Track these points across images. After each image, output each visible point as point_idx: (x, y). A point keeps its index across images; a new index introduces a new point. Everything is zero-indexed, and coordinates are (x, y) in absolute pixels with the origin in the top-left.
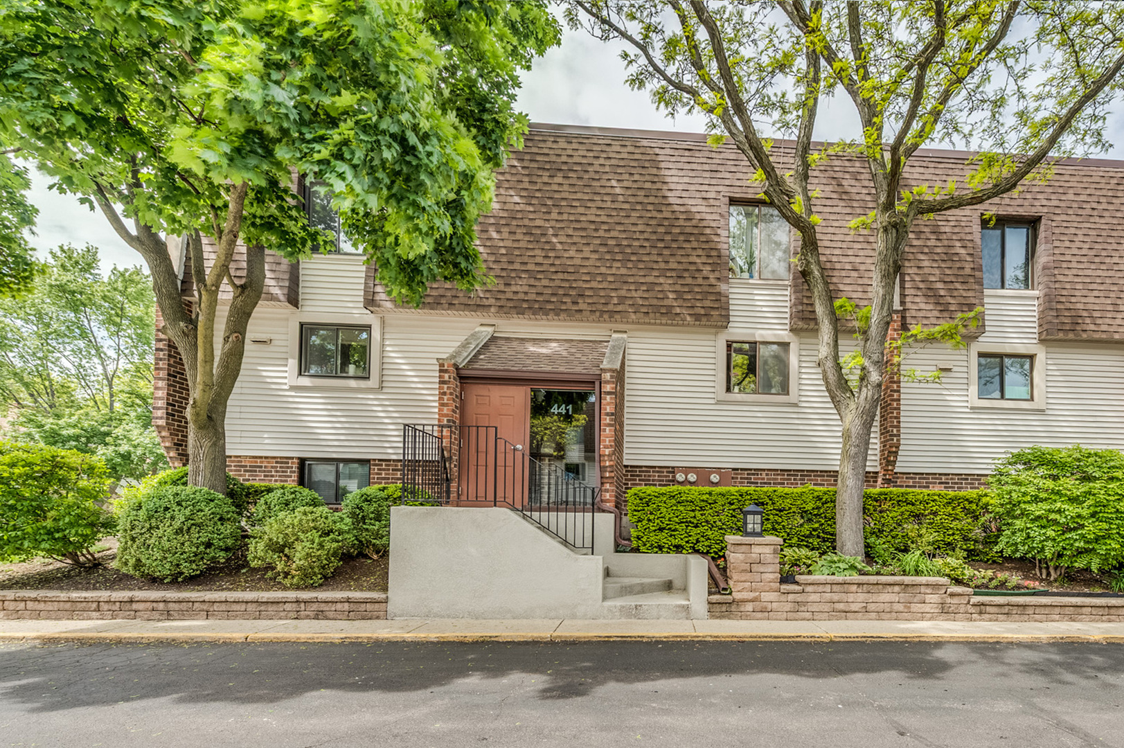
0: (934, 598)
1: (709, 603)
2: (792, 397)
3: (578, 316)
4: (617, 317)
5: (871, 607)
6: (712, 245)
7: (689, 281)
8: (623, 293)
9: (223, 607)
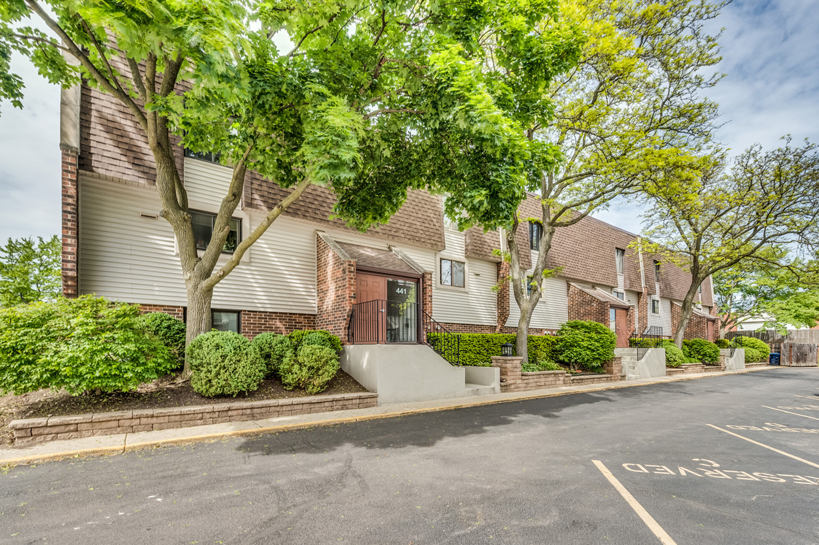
0: (562, 378)
1: (501, 386)
2: (466, 289)
3: (376, 235)
4: (396, 238)
5: (547, 383)
6: (436, 209)
7: (427, 225)
8: (398, 226)
9: (289, 408)
